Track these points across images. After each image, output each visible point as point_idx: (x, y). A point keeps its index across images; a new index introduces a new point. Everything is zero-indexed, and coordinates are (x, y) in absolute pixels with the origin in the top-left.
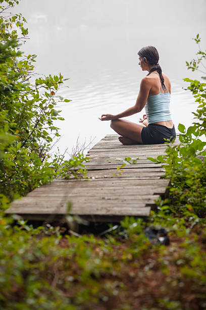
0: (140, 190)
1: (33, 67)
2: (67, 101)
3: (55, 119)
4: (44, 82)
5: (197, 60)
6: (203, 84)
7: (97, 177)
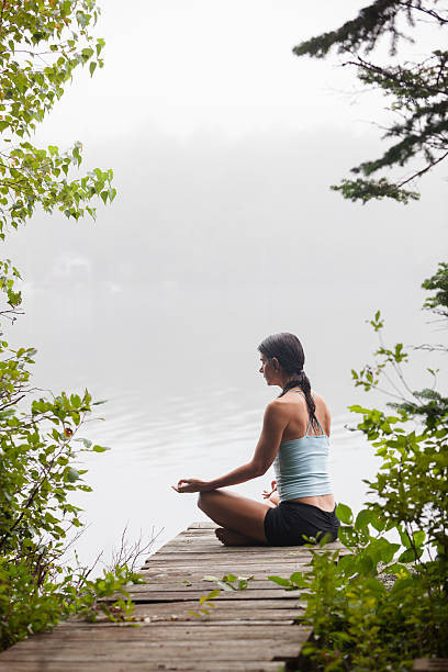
0: (243, 650)
1: (27, 374)
2: (98, 449)
3: (72, 488)
4: (49, 407)
5: (375, 366)
6: (390, 418)
7: (155, 617)
